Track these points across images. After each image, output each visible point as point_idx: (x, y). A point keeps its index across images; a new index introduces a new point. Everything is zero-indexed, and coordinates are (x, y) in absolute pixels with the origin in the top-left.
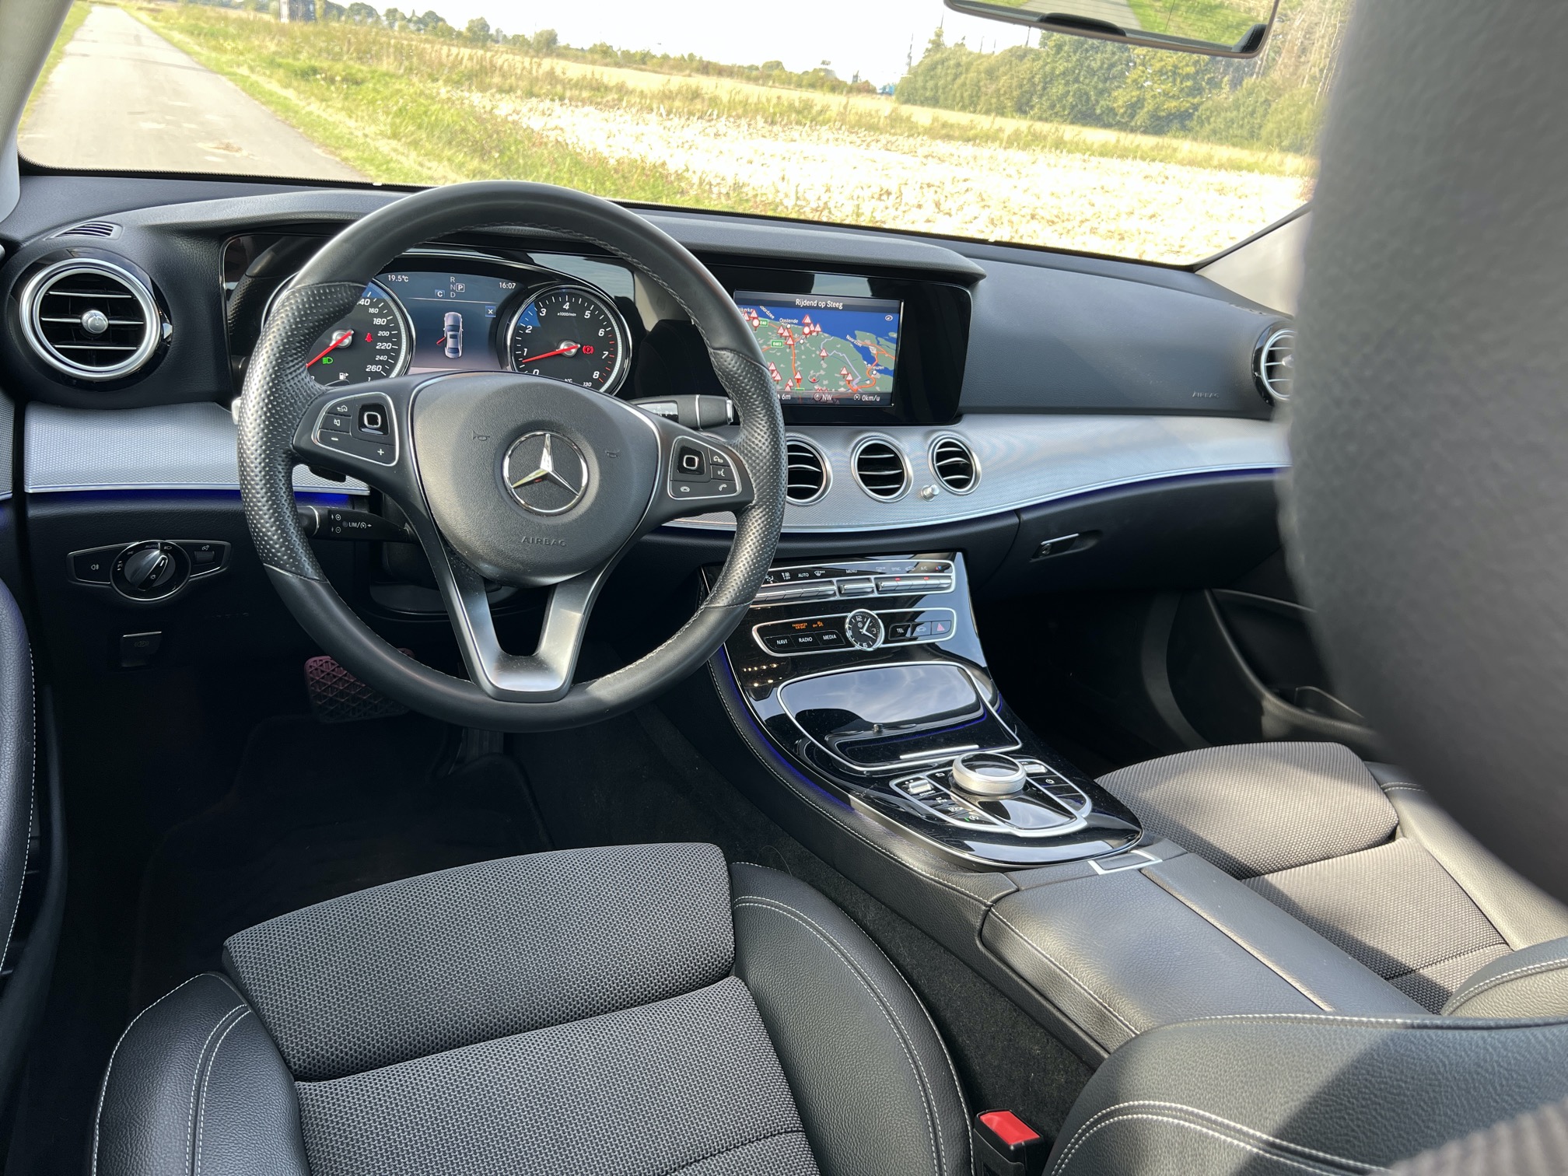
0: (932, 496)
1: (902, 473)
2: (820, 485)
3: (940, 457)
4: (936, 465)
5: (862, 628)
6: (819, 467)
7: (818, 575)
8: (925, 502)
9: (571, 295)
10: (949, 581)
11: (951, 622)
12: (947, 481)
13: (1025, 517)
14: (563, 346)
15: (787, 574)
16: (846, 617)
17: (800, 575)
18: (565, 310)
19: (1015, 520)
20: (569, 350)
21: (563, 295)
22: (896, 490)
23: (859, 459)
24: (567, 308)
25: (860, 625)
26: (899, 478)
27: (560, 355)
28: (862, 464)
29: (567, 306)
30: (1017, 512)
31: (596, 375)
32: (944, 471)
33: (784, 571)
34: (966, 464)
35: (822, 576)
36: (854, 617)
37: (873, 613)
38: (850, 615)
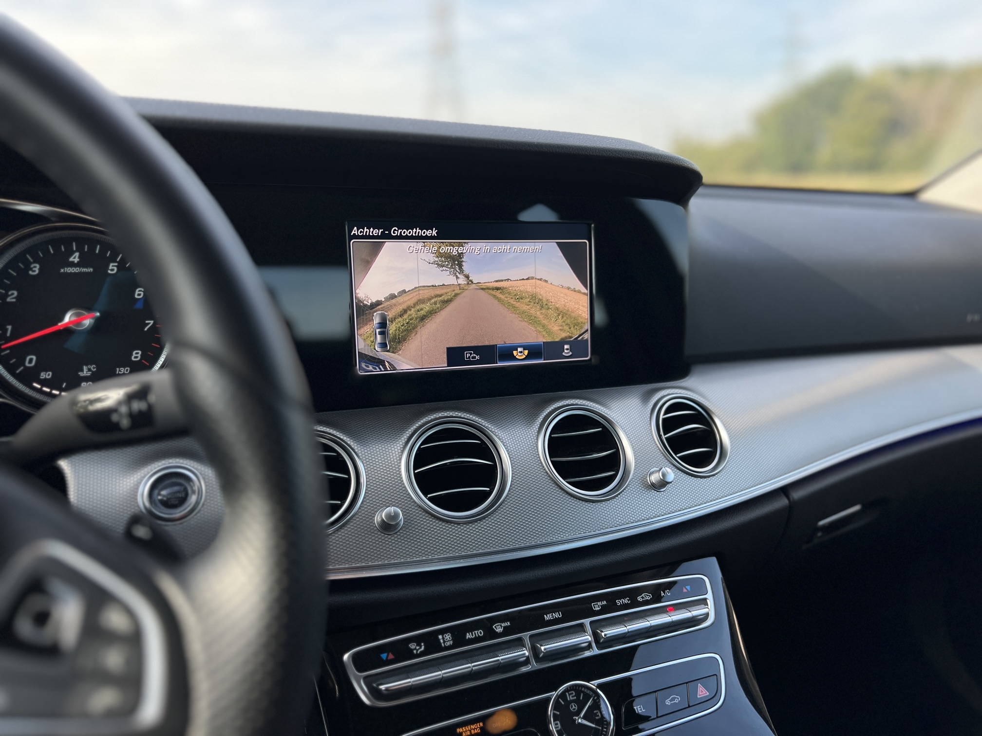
0: (663, 484)
1: (617, 454)
2: (492, 486)
3: (669, 425)
4: (664, 437)
5: (578, 713)
6: (488, 455)
7: (499, 630)
8: (654, 493)
9: (81, 242)
10: (705, 611)
11: (717, 676)
12: (681, 458)
13: (797, 495)
14: (67, 318)
15: (448, 637)
16: (548, 700)
17: (469, 636)
18: (72, 265)
19: (783, 502)
20: (78, 323)
21: (67, 242)
22: (611, 479)
23: (551, 439)
24: (76, 260)
25: (574, 707)
26: (614, 461)
27: (68, 331)
28: (555, 447)
29: (75, 258)
30: (784, 490)
31: (136, 355)
32: (676, 445)
33: (443, 631)
34: (704, 431)
35: (507, 632)
36: (563, 695)
37: (593, 684)
38: (554, 694)
